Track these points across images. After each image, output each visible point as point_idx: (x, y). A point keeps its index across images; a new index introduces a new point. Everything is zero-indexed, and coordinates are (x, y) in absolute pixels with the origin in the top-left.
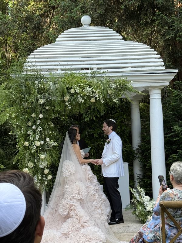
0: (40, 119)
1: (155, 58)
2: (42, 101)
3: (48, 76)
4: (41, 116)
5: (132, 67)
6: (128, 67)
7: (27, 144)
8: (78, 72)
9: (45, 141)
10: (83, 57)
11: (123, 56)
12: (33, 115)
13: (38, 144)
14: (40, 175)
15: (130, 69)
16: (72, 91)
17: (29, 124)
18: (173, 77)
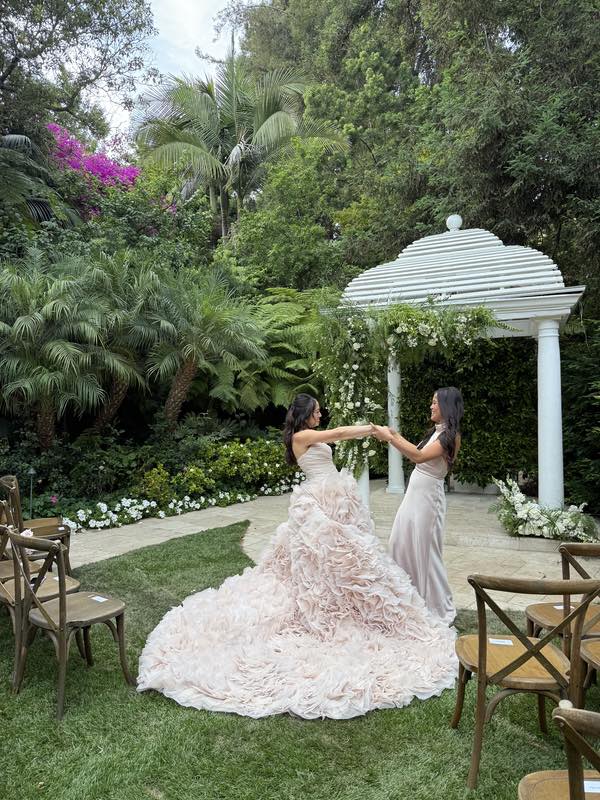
0: (353, 371)
1: (549, 270)
2: (356, 346)
3: (367, 310)
4: (356, 367)
5: (506, 288)
6: (499, 288)
7: (337, 405)
8: (411, 301)
9: (363, 403)
10: (427, 278)
11: (493, 270)
12: (346, 366)
13: (350, 405)
14: (356, 449)
15: (502, 291)
16: (398, 330)
17: (341, 378)
18: (575, 300)
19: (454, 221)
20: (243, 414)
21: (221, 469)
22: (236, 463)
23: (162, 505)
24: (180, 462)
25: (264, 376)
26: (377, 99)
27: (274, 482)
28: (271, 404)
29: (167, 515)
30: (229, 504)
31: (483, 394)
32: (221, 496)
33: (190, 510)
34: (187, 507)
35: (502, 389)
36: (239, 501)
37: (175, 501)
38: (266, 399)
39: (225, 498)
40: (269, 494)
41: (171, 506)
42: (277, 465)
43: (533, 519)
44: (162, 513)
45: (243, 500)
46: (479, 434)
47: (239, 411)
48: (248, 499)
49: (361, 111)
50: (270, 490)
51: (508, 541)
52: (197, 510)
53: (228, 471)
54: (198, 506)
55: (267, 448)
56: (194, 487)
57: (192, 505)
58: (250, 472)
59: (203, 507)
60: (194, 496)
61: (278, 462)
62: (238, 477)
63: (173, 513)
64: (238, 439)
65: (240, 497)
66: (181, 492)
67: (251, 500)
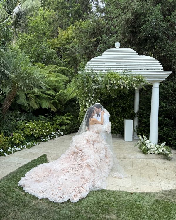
0: (93, 97)
1: (158, 65)
2: (94, 87)
3: (98, 73)
4: (94, 95)
5: (144, 69)
6: (142, 70)
11: (140, 63)
12: (89, 95)
16: (111, 82)
17: (87, 99)
18: (168, 76)
19: (117, 44)
20: (30, 111)
21: (26, 133)
22: (32, 130)
23: (5, 150)
24: (10, 131)
25: (38, 96)
26: (62, 4)
27: (45, 137)
28: (41, 107)
29: (8, 154)
30: (31, 147)
31: (119, 106)
32: (28, 144)
33: (16, 151)
34: (15, 150)
35: (125, 104)
36: (35, 145)
37: (10, 148)
38: (39, 105)
39: (29, 145)
40: (44, 141)
41: (9, 150)
42: (47, 130)
43: (152, 149)
44: (5, 154)
45: (36, 145)
46: (117, 118)
47: (29, 110)
48: (37, 144)
49: (56, 6)
50: (44, 140)
51: (143, 156)
52: (19, 150)
53: (29, 134)
54: (20, 149)
55: (43, 124)
56: (18, 142)
57: (17, 149)
58: (37, 134)
59: (21, 149)
60: (18, 145)
61: (47, 129)
62: (33, 136)
63: (11, 153)
64: (31, 121)
65: (35, 144)
66: (12, 144)
67: (39, 144)
